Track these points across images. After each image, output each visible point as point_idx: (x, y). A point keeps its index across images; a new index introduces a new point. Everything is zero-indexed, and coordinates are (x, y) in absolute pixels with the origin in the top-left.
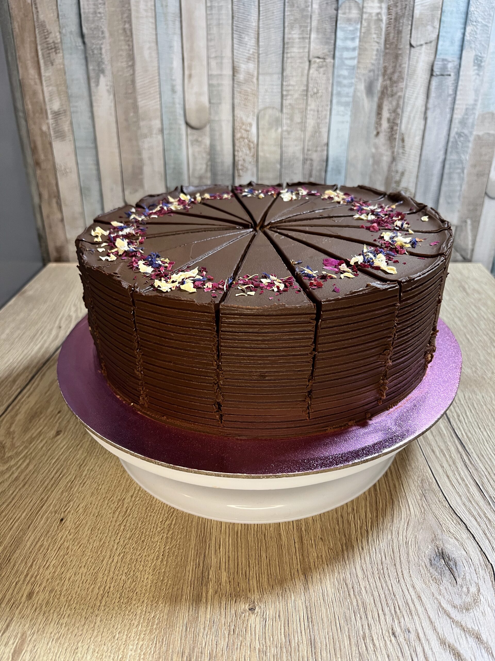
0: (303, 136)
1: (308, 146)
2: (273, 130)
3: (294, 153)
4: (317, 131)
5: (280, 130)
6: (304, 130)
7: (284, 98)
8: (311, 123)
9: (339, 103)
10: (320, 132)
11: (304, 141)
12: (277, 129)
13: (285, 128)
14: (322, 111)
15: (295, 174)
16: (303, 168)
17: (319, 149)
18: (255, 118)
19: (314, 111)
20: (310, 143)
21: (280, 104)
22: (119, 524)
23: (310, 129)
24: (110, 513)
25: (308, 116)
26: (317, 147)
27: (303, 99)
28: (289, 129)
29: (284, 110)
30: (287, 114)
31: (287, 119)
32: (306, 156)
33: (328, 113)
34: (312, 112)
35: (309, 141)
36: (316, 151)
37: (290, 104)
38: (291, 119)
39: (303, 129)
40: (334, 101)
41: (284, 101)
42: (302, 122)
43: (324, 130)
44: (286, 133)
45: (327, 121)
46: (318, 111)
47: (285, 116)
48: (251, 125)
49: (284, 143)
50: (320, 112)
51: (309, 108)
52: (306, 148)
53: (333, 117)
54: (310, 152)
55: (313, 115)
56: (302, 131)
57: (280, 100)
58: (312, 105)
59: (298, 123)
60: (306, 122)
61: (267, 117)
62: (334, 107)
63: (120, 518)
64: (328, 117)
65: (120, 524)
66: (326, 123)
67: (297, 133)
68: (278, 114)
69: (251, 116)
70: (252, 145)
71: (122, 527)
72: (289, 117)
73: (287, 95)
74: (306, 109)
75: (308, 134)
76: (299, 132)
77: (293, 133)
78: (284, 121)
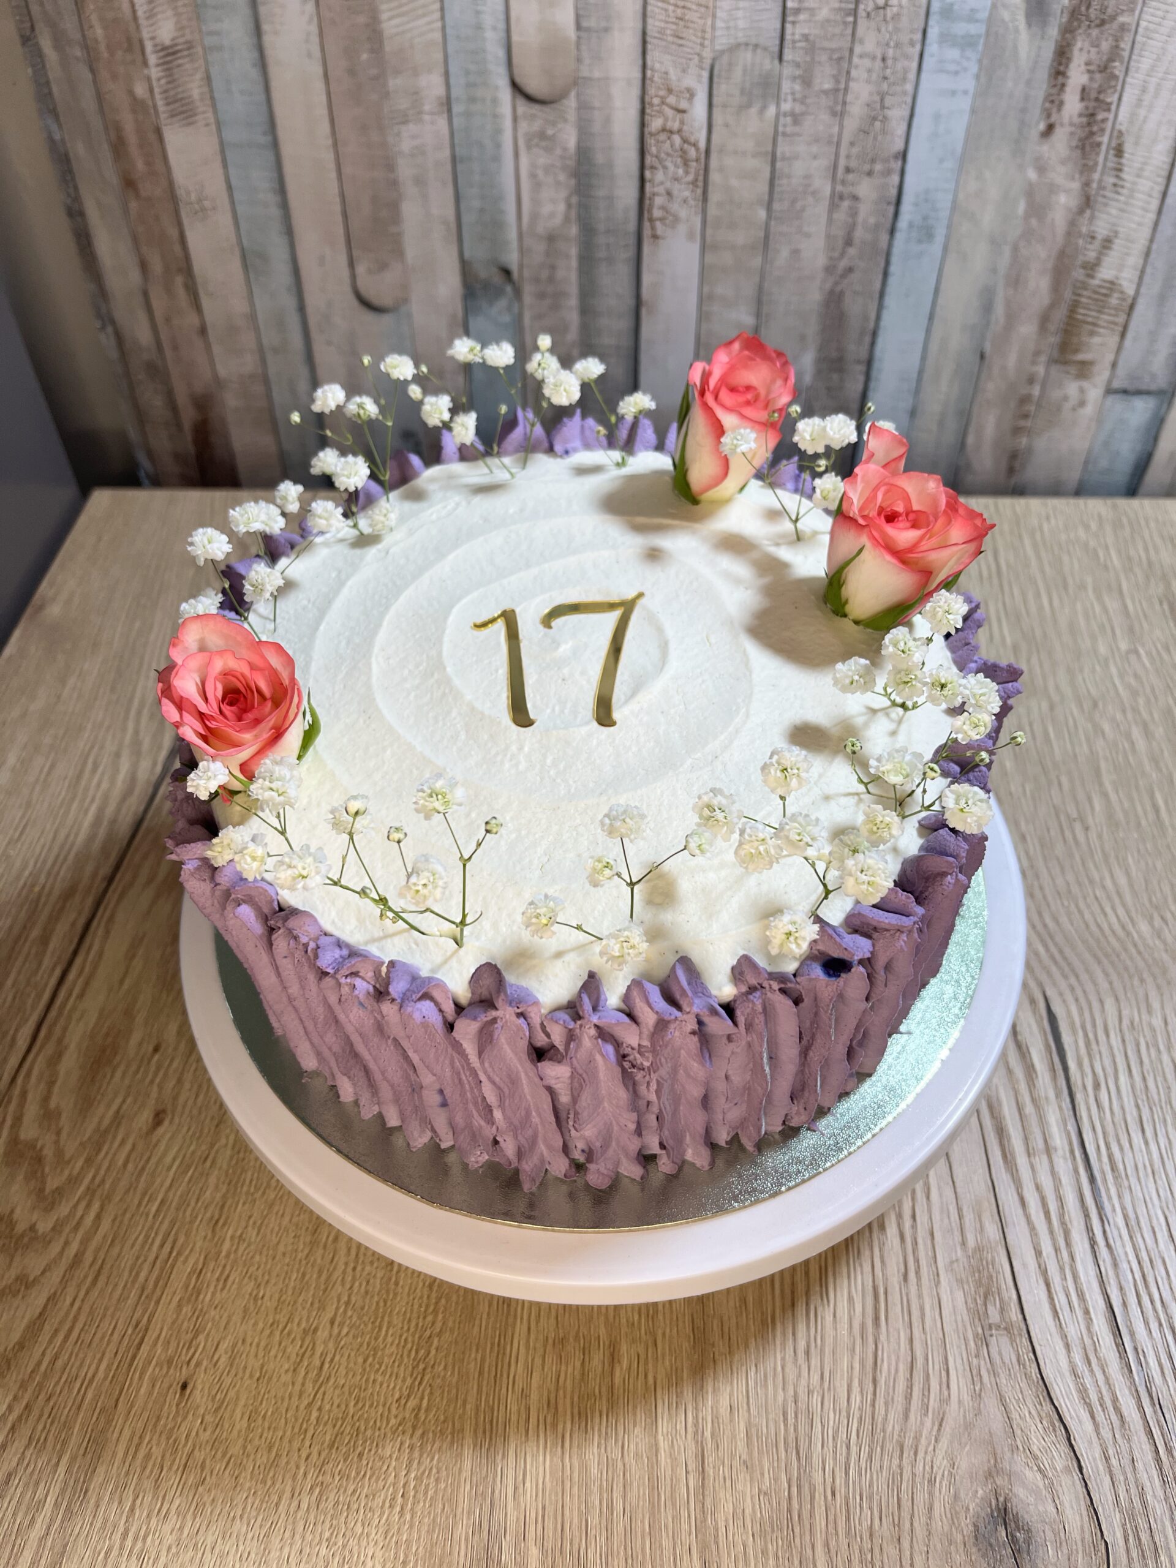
0: (836, 130)
1: (848, 157)
2: (754, 110)
3: (807, 177)
4: (877, 114)
5: (772, 110)
6: (839, 113)
7: (790, 19)
8: (861, 92)
9: (946, 39)
10: (885, 119)
11: (838, 144)
12: (763, 109)
13: (786, 107)
14: (895, 59)
15: (808, 235)
16: (830, 220)
17: (878, 167)
18: (706, 75)
19: (874, 58)
20: (855, 151)
21: (777, 34)
22: (306, 1402)
23: (856, 109)
24: (287, 1371)
25: (854, 73)
26: (873, 161)
27: (845, 23)
28: (798, 109)
29: (788, 55)
30: (798, 65)
31: (794, 79)
32: (839, 188)
33: (914, 65)
34: (867, 62)
35: (852, 144)
36: (870, 173)
37: (806, 38)
38: (807, 81)
39: (839, 108)
40: (933, 32)
41: (788, 26)
42: (837, 90)
43: (897, 114)
44: (789, 120)
45: (909, 87)
46: (884, 59)
47: (788, 71)
48: (691, 94)
49: (783, 148)
50: (890, 62)
51: (858, 49)
52: (842, 162)
53: (924, 75)
54: (850, 177)
55: (869, 71)
56: (834, 114)
57: (778, 26)
58: (870, 40)
59: (826, 92)
60: (846, 89)
61: (738, 73)
62: (932, 48)
63: (310, 1388)
64: (912, 76)
65: (310, 1405)
66: (905, 93)
67: (820, 122)
68: (769, 64)
69: (693, 70)
70: (692, 153)
71: (315, 1414)
72: (798, 72)
73: (797, 11)
74: (851, 51)
75: (851, 125)
76: (825, 117)
77: (808, 121)
78: (786, 86)
